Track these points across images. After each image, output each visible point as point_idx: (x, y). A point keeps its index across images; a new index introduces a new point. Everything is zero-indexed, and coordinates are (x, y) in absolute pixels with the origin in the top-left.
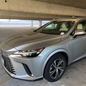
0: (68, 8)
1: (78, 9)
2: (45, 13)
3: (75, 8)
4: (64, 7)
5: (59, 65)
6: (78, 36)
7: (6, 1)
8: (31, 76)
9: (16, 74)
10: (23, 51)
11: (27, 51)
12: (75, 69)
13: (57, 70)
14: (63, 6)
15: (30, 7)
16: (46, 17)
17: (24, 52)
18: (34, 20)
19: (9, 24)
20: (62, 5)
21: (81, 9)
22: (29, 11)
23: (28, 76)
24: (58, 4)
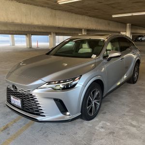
0: (80, 17)
1: (93, 19)
2: (48, 25)
3: (89, 17)
4: (74, 16)
5: (95, 96)
6: (112, 59)
8: (65, 115)
9: (44, 116)
10: (53, 83)
11: (59, 82)
12: (109, 103)
13: (93, 104)
14: (73, 14)
15: (26, 15)
16: (43, 30)
17: (55, 84)
18: (16, 34)
20: (72, 12)
21: (97, 19)
23: (61, 115)
24: (66, 11)
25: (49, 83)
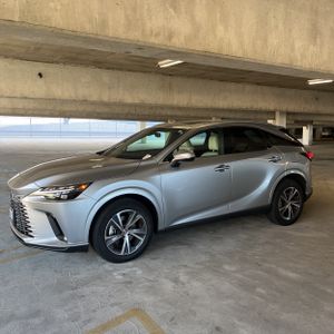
7: (40, 75)
8: (63, 240)
9: (33, 237)
19: (60, 133)
22: (105, 99)
23: (55, 239)
25: (43, 189)
